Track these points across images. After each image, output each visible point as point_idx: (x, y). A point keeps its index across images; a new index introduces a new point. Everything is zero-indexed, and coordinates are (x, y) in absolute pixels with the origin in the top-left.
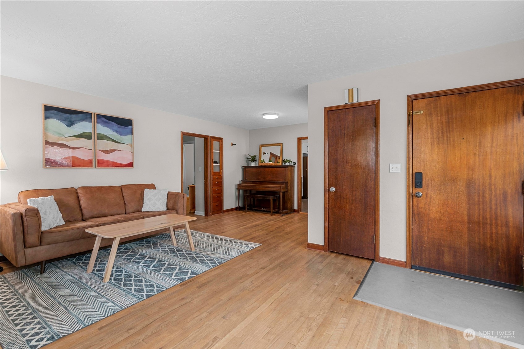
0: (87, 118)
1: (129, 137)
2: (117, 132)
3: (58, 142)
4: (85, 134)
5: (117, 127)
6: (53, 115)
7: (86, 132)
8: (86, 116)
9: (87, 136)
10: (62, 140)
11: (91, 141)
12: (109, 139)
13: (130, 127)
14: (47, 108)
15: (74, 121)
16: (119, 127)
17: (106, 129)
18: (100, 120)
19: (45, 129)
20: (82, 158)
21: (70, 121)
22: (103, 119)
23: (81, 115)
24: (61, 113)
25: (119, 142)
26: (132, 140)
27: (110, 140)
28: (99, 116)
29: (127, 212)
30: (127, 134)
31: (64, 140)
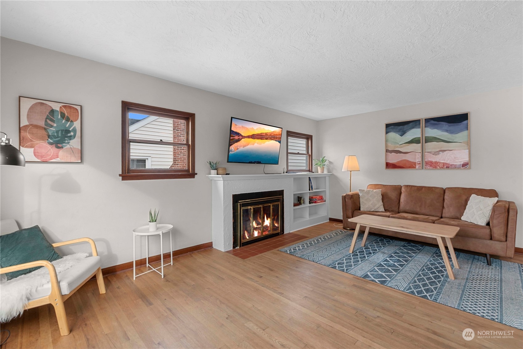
0: (416, 125)
1: (465, 133)
2: (447, 131)
3: (395, 149)
4: (415, 139)
5: (447, 126)
6: (391, 130)
7: (416, 138)
8: (415, 123)
9: (416, 141)
10: (397, 147)
11: (420, 145)
12: (438, 141)
13: (465, 122)
14: (388, 126)
15: (406, 130)
16: (449, 126)
17: (435, 130)
18: (428, 124)
19: (386, 141)
20: (412, 161)
21: (403, 132)
22: (432, 122)
23: (411, 124)
24: (396, 127)
25: (451, 141)
26: (469, 136)
27: (440, 141)
28: (427, 121)
29: (443, 215)
30: (461, 131)
31: (399, 148)
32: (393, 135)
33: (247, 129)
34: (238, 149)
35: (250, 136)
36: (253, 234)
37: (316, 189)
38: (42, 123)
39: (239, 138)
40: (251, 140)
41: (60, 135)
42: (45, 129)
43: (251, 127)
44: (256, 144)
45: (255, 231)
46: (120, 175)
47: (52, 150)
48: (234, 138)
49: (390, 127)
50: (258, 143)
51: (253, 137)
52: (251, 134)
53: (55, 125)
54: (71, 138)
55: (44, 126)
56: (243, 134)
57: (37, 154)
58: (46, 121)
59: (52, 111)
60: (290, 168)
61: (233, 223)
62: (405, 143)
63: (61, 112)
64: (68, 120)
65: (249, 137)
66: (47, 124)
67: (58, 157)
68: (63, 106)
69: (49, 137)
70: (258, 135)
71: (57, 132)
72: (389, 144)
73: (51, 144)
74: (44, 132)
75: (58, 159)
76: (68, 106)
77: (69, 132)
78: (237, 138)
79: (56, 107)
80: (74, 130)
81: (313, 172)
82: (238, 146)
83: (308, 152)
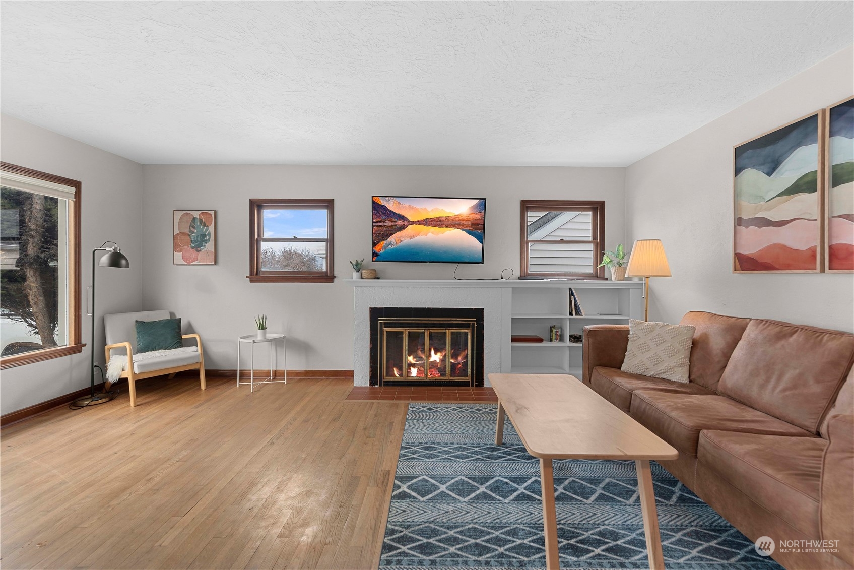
0: (806, 135)
3: (756, 216)
4: (804, 180)
6: (746, 162)
7: (805, 175)
8: (804, 129)
9: (806, 183)
10: (760, 209)
11: (816, 195)
14: (739, 152)
18: (840, 123)
19: (737, 195)
28: (838, 112)
31: (766, 210)
32: (752, 175)
33: (416, 209)
34: (401, 241)
35: (421, 221)
36: (409, 373)
37: (619, 315)
38: (187, 231)
39: (403, 223)
40: (422, 227)
41: (199, 240)
42: (189, 235)
43: (423, 207)
44: (430, 235)
45: (412, 369)
46: (247, 277)
47: (194, 253)
48: (396, 223)
49: (745, 155)
50: (433, 233)
51: (427, 222)
52: (422, 218)
53: (196, 231)
54: (207, 242)
55: (188, 233)
56: (410, 219)
57: (184, 257)
58: (190, 228)
59: (194, 219)
60: (531, 270)
61: (370, 349)
62: (778, 196)
63: (200, 219)
64: (204, 225)
65: (419, 223)
66: (190, 231)
67: (197, 260)
68: (202, 213)
69: (191, 242)
70: (434, 220)
71: (197, 237)
72: (744, 203)
73: (193, 248)
74: (189, 238)
75: (197, 261)
76: (205, 213)
77: (205, 236)
78: (400, 223)
79: (196, 215)
80: (209, 234)
81: (607, 279)
82: (401, 237)
83: (595, 238)
